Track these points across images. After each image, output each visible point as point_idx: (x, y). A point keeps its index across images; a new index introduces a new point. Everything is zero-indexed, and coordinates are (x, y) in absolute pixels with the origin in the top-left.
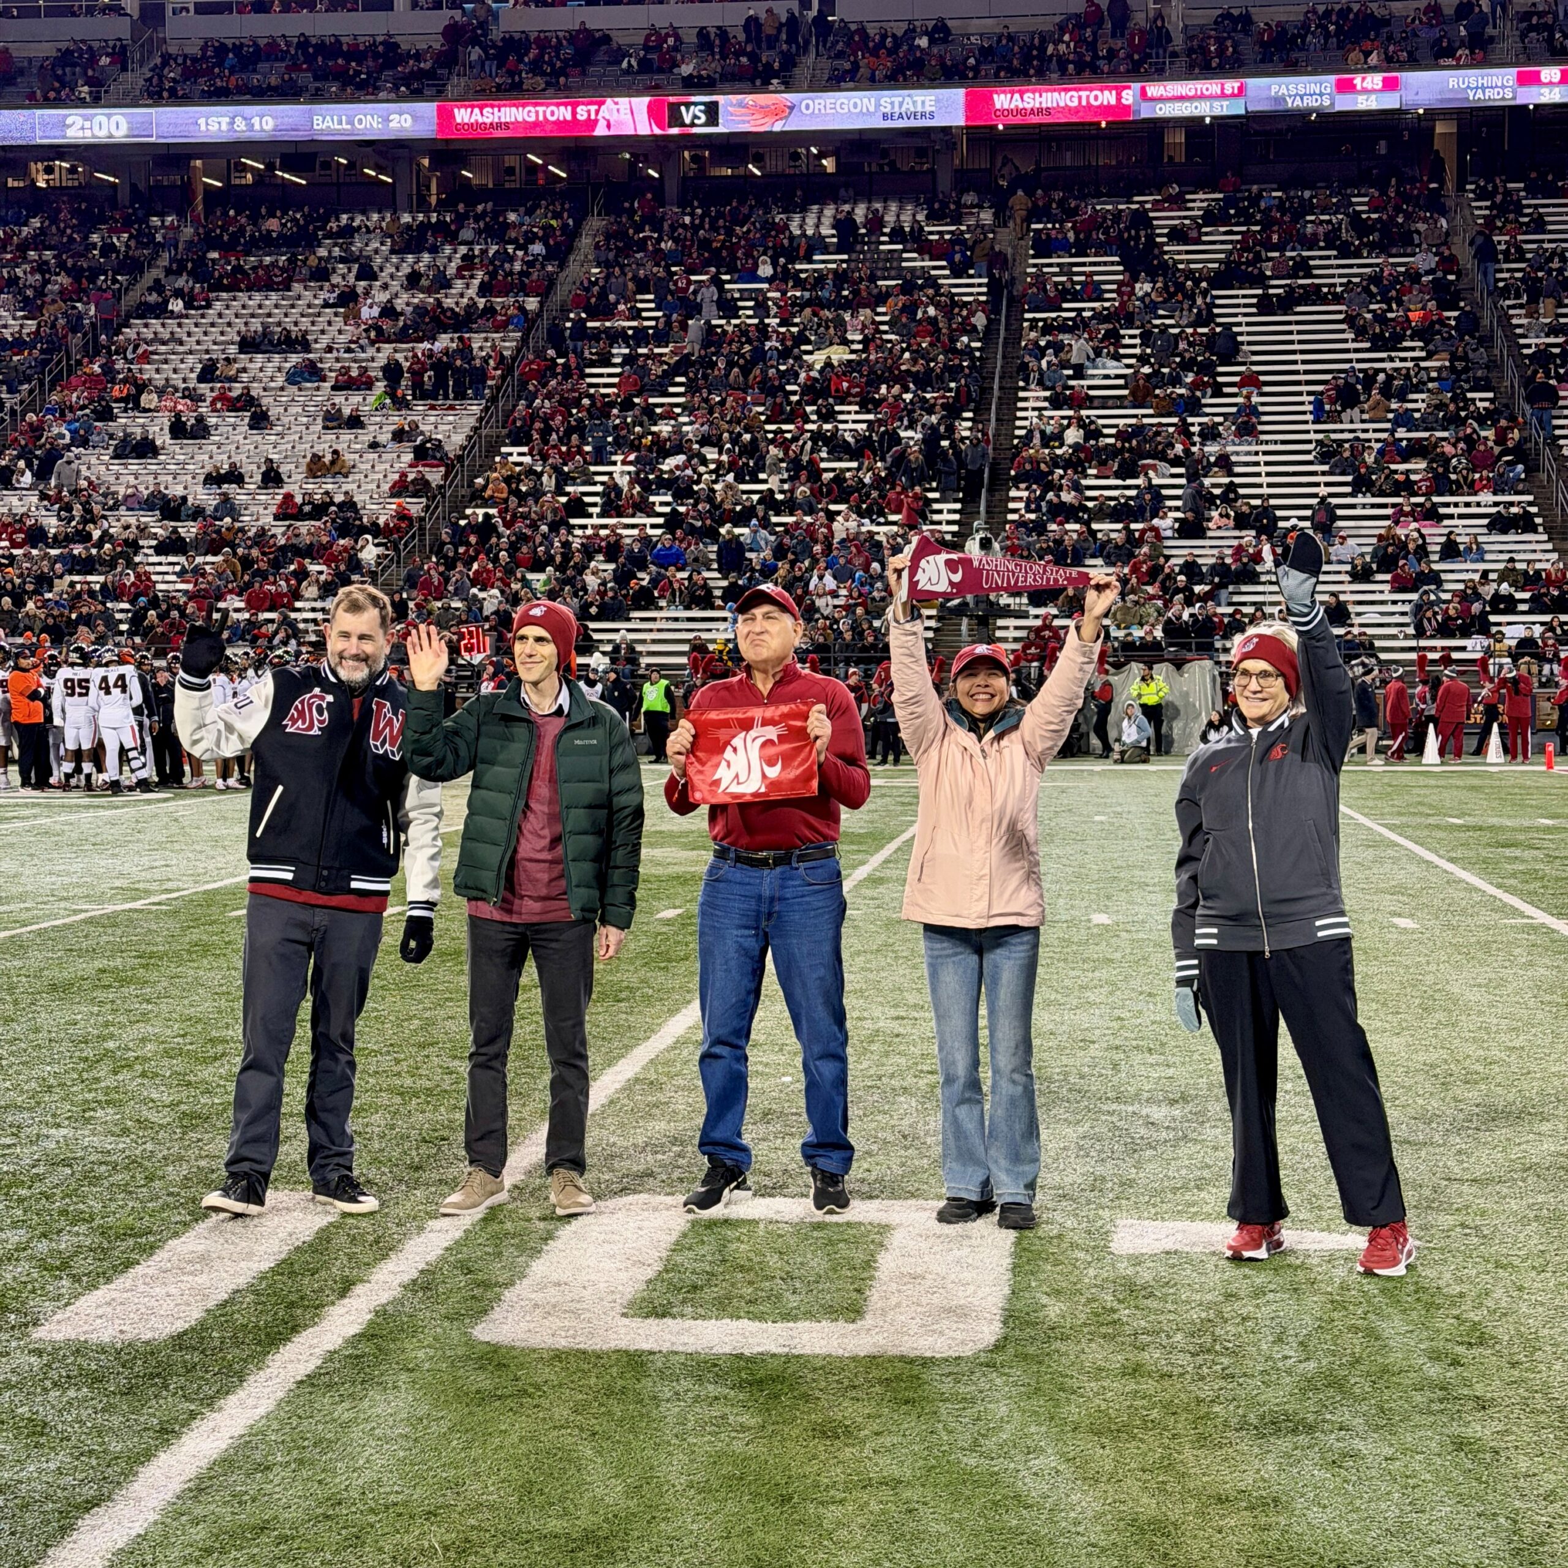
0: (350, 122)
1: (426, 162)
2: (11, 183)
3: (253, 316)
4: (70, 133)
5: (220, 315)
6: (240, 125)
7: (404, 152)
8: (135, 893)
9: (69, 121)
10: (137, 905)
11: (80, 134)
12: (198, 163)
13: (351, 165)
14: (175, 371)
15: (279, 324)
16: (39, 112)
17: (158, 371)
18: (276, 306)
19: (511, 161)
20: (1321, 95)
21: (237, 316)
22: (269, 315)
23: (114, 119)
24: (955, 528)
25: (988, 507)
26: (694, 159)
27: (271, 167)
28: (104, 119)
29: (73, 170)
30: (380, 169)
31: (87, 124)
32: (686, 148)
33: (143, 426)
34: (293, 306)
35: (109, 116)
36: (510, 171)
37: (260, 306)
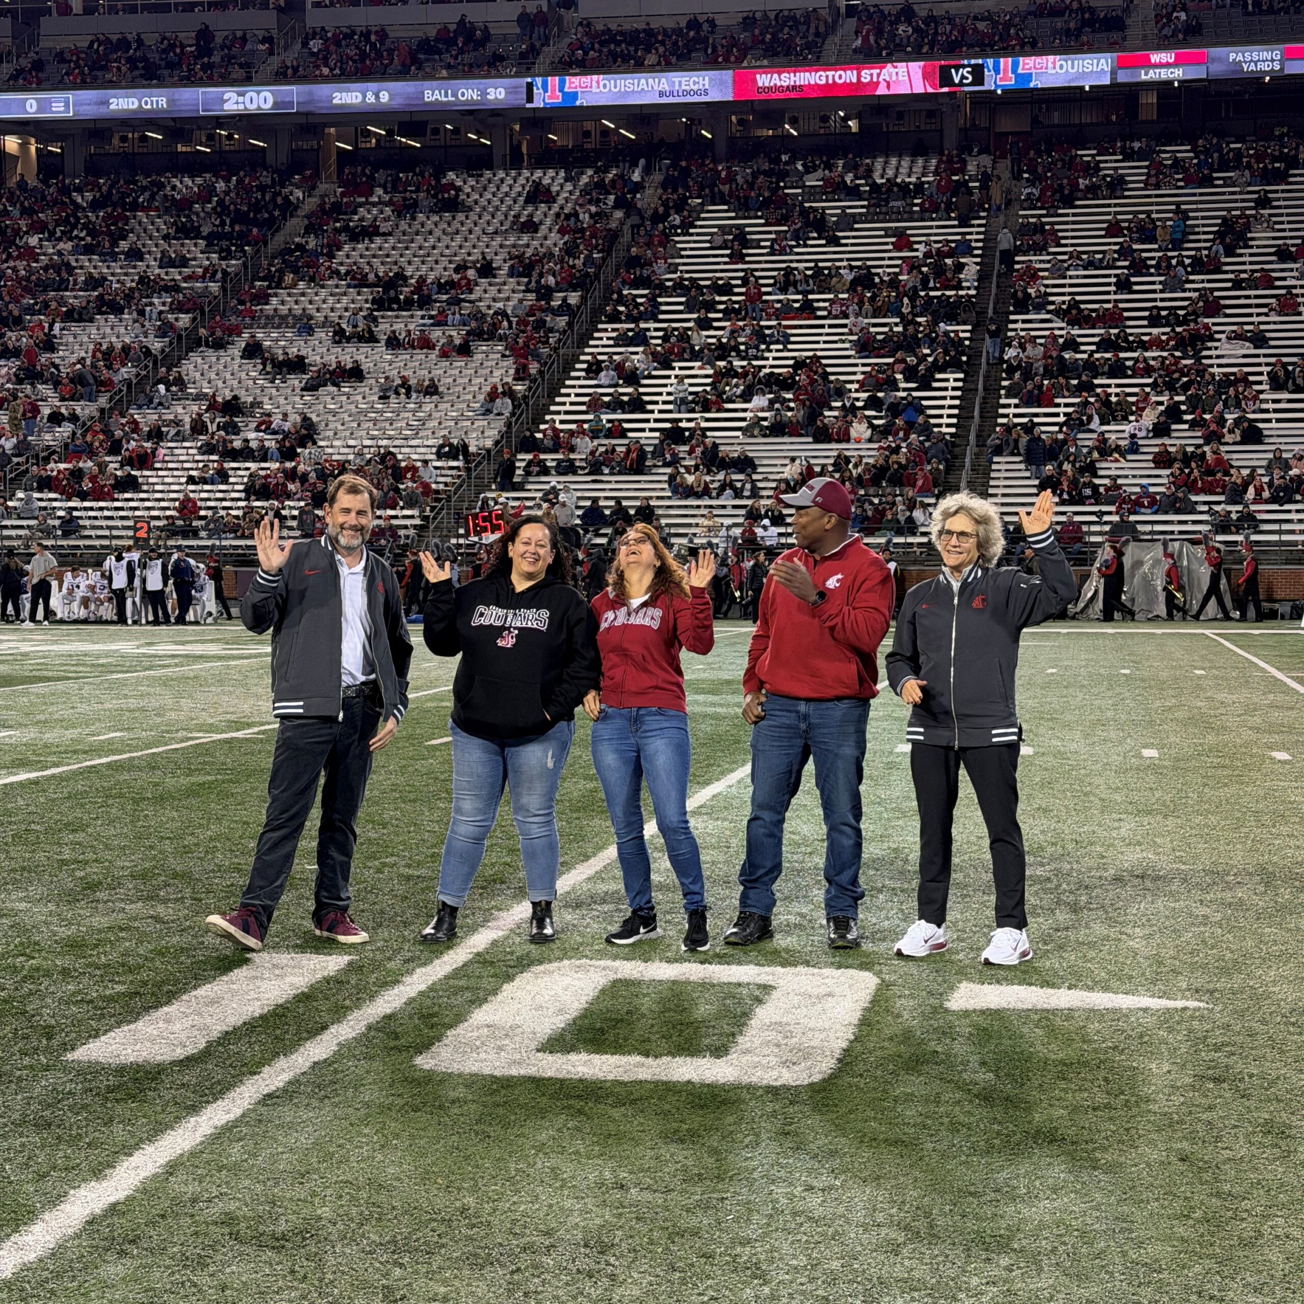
0: (455, 95)
1: (517, 127)
2: (180, 148)
3: (374, 256)
4: (226, 107)
5: (348, 256)
6: (371, 98)
7: (500, 120)
8: (239, 725)
9: (226, 97)
10: (239, 734)
11: (235, 107)
12: (332, 130)
13: (456, 131)
14: (311, 302)
15: (396, 263)
16: (202, 90)
17: (296, 302)
18: (394, 248)
19: (588, 126)
20: (1272, 60)
21: (361, 256)
22: (388, 256)
23: (262, 95)
24: (953, 430)
25: (981, 412)
26: (740, 122)
27: (390, 133)
28: (254, 95)
29: (230, 137)
30: (479, 134)
31: (241, 99)
32: (734, 113)
33: (284, 348)
34: (407, 248)
35: (258, 93)
36: (587, 134)
37: (380, 249)
